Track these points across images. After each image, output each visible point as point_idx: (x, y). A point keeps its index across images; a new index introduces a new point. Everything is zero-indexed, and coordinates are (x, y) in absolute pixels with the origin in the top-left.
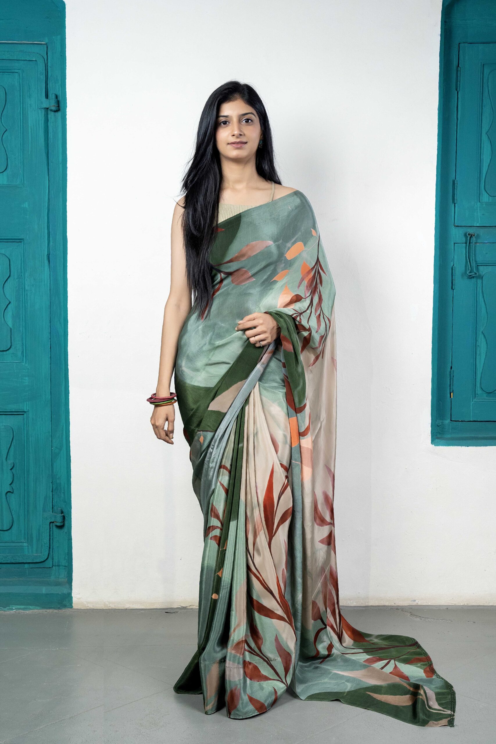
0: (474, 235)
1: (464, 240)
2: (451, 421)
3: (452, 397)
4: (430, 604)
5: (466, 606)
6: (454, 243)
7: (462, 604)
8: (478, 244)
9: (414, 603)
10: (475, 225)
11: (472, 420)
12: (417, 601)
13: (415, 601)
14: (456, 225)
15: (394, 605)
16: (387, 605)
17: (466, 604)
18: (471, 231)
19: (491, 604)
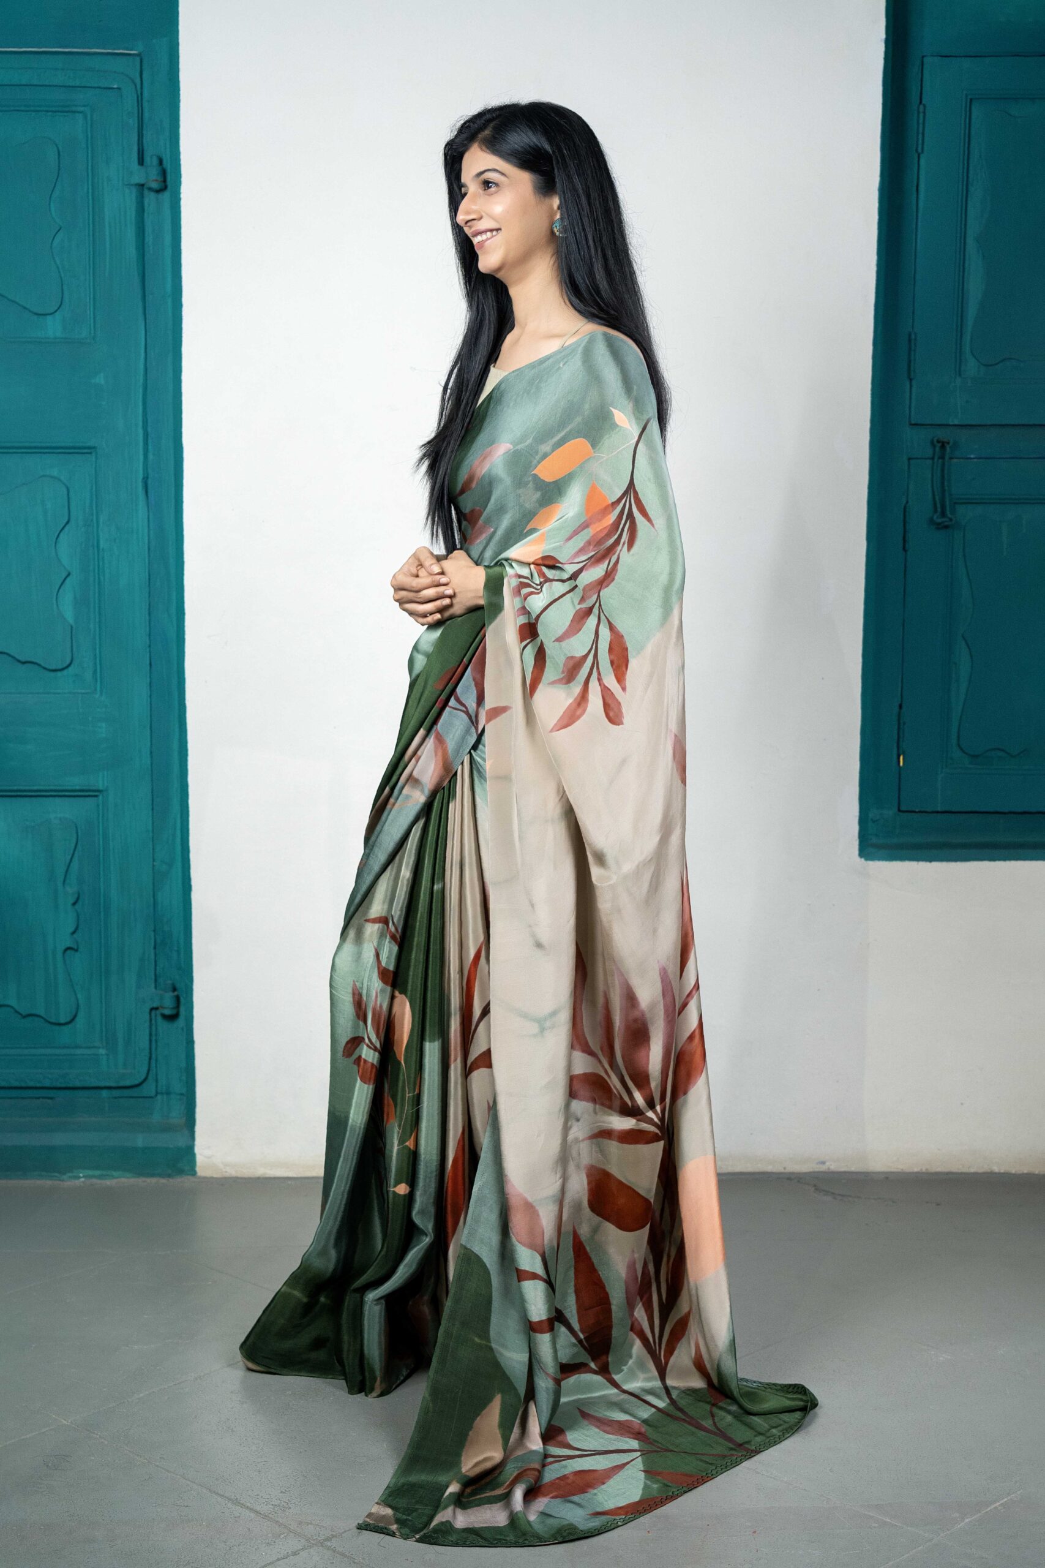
0: (948, 443)
1: (929, 452)
2: (899, 810)
3: (901, 764)
4: (853, 1169)
5: (923, 1173)
6: (909, 459)
7: (916, 1170)
8: (955, 460)
9: (823, 1168)
10: (951, 423)
11: (939, 809)
12: (827, 1164)
13: (823, 1163)
14: (913, 422)
15: (783, 1171)
16: (769, 1171)
17: (924, 1170)
18: (941, 434)
19: (972, 1170)
